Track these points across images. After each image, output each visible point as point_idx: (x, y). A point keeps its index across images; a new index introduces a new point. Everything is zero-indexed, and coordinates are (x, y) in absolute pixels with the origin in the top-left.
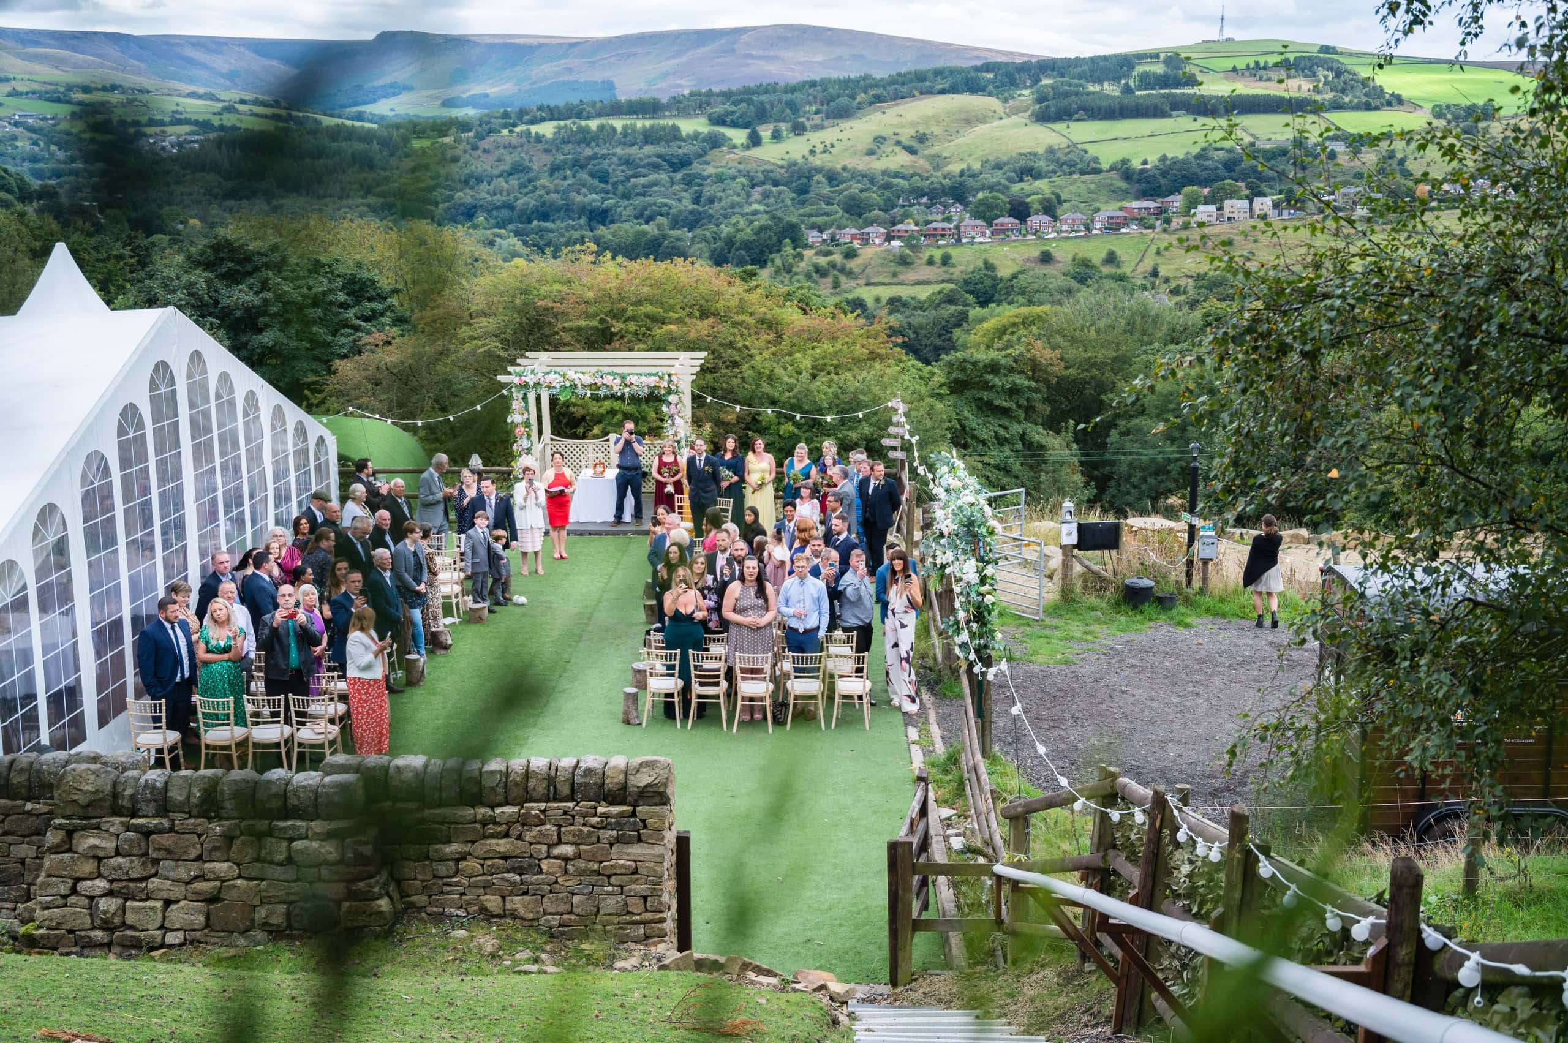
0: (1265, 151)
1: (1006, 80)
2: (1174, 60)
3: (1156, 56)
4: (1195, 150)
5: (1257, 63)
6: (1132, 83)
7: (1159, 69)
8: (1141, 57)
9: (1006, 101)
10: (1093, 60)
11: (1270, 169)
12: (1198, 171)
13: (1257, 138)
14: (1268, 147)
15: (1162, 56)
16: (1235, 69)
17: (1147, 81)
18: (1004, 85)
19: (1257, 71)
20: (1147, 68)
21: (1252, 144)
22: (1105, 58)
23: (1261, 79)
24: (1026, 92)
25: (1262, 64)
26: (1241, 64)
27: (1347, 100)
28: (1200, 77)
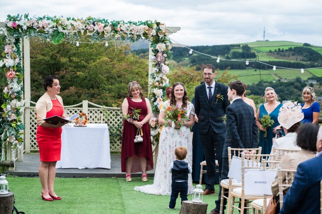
0: (285, 83)
1: (178, 53)
2: (246, 47)
3: (239, 46)
4: (256, 83)
5: (279, 49)
6: (229, 56)
7: (240, 51)
8: (233, 46)
9: (178, 62)
10: (214, 47)
11: (287, 90)
12: (258, 90)
13: (281, 78)
14: (286, 81)
15: (241, 46)
16: (270, 51)
17: (236, 55)
18: (177, 55)
19: (280, 52)
20: (236, 50)
21: (279, 80)
22: (218, 46)
23: (281, 55)
24: (187, 59)
25: (281, 49)
26: (273, 49)
27: (316, 64)
28: (256, 54)
